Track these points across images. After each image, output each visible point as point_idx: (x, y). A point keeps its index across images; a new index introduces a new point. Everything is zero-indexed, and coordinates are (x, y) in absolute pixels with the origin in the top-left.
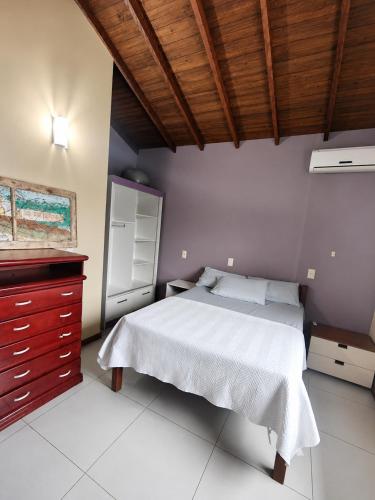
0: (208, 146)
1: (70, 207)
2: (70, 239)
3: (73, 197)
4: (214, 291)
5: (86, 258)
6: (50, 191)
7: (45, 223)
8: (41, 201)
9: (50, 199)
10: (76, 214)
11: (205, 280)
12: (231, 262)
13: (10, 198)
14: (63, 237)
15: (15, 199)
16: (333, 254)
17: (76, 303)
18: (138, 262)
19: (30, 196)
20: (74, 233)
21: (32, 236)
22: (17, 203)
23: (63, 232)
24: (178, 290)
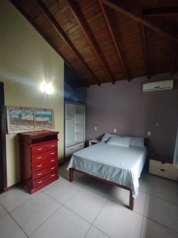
0: (102, 85)
1: (52, 115)
2: (52, 126)
3: (52, 111)
4: (108, 143)
5: (58, 133)
6: (45, 110)
7: (43, 121)
8: (42, 114)
9: (45, 113)
10: (53, 117)
11: (105, 139)
12: (115, 131)
13: (33, 114)
14: (50, 126)
15: (34, 115)
16: (157, 125)
17: (56, 149)
18: (77, 133)
19: (38, 113)
20: (53, 124)
21: (40, 126)
22: (35, 116)
23: (50, 124)
24: (93, 143)
